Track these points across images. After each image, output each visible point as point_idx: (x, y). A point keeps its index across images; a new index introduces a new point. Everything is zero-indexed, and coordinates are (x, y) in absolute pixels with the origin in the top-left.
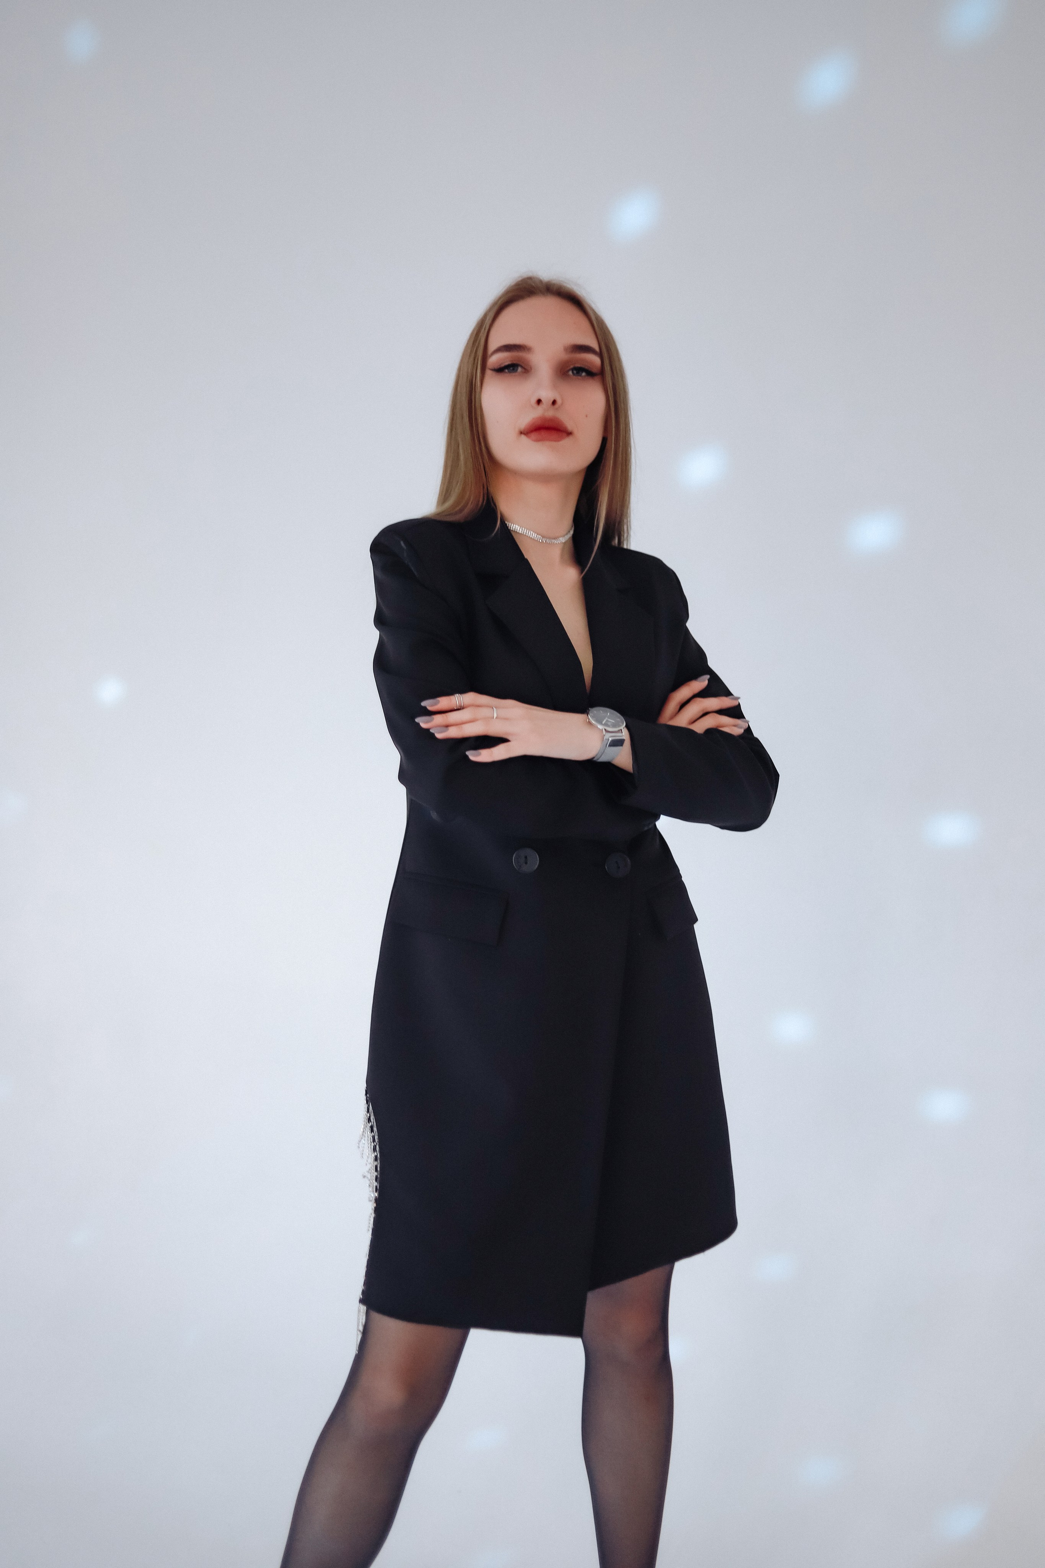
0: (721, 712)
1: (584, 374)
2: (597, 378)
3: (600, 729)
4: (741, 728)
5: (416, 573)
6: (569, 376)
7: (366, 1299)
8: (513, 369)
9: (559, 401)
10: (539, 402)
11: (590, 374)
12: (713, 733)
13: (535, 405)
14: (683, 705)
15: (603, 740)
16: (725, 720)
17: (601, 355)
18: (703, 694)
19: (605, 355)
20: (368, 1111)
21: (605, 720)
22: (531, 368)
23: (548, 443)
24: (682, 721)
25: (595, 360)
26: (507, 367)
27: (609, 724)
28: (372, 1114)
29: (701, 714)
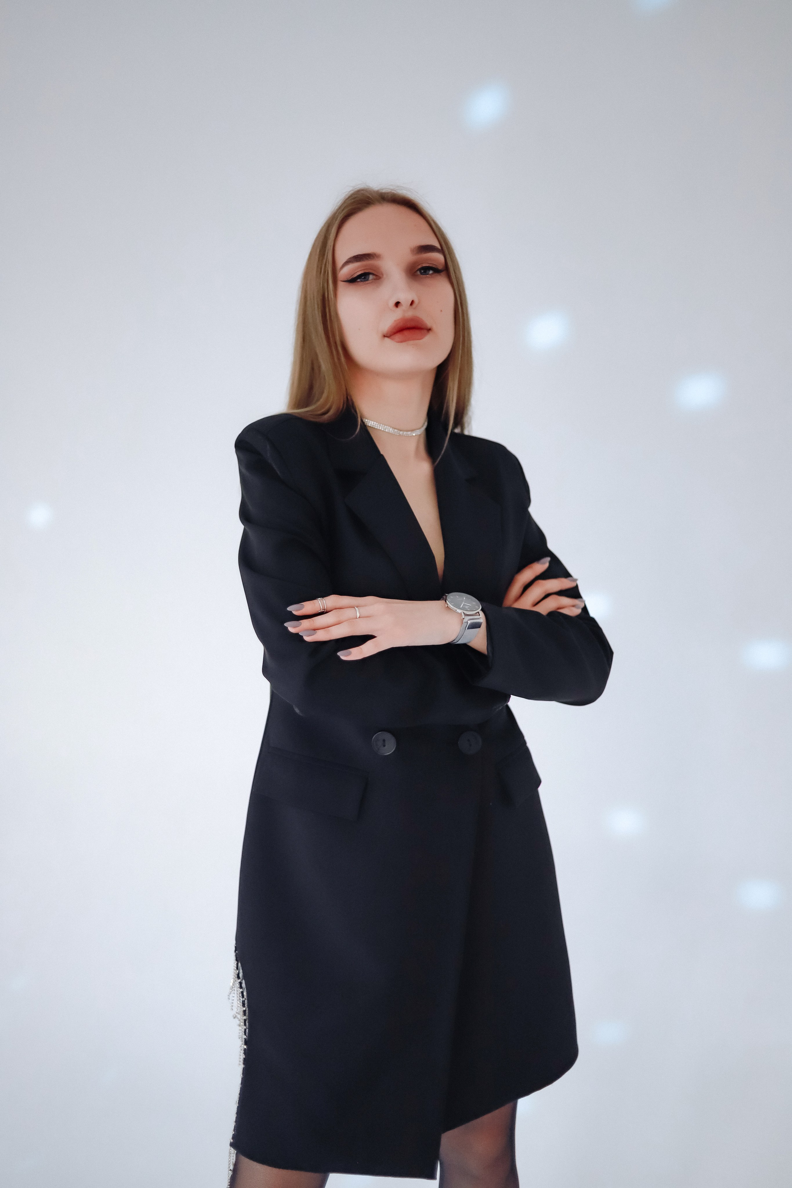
0: (561, 593)
1: (431, 272)
2: (443, 274)
3: (458, 613)
4: (578, 608)
5: (278, 472)
6: (417, 275)
7: (236, 1144)
8: (364, 278)
9: (416, 301)
10: (397, 304)
11: (437, 271)
12: (555, 615)
13: (395, 308)
14: (527, 587)
15: (463, 623)
16: (565, 601)
17: (442, 251)
18: (544, 576)
19: (446, 252)
20: (237, 968)
21: (462, 605)
22: (382, 275)
23: (412, 342)
24: (526, 603)
25: (438, 257)
26: (359, 277)
27: (467, 607)
28: (241, 971)
29: (543, 595)
